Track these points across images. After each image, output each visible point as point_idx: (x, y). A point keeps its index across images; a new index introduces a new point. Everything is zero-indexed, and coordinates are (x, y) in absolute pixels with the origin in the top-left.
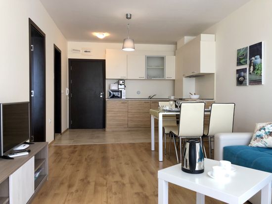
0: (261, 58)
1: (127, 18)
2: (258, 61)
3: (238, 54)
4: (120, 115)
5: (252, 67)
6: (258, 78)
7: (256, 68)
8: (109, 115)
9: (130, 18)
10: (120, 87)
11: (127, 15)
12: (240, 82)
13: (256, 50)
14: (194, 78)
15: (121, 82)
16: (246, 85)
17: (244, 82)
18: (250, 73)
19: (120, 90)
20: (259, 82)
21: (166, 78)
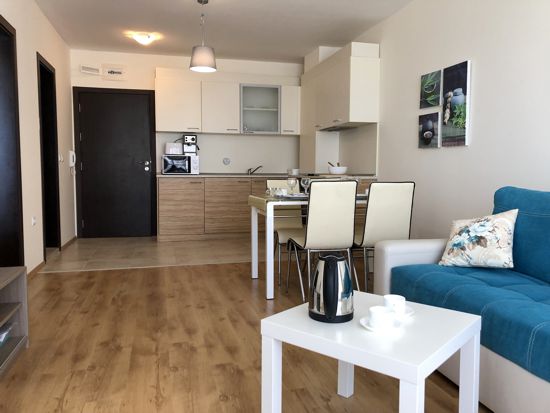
0: (465, 92)
1: (199, 1)
2: (460, 98)
3: (422, 85)
4: (188, 207)
5: (448, 111)
6: (458, 132)
7: (456, 113)
8: (163, 208)
9: (207, 2)
10: (187, 148)
12: (426, 141)
13: (456, 77)
14: (338, 133)
16: (436, 146)
17: (433, 141)
18: (444, 124)
19: (187, 155)
20: (458, 140)
21: (282, 133)
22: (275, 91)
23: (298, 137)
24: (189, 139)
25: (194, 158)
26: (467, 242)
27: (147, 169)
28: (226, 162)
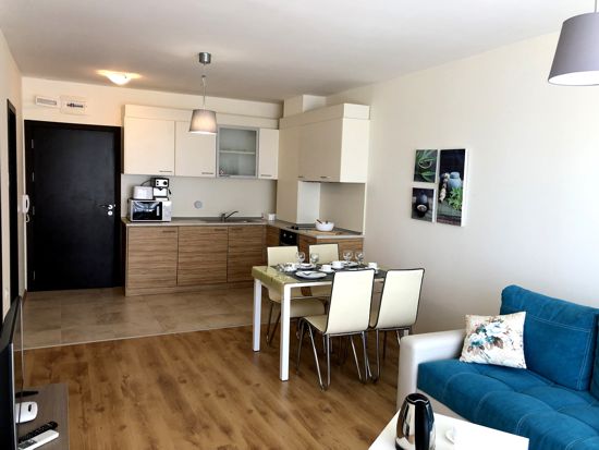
0: (462, 177)
2: (456, 182)
3: (417, 159)
4: (160, 258)
5: (444, 190)
6: (454, 213)
7: (453, 196)
10: (157, 192)
11: (201, 55)
12: (419, 213)
13: (453, 160)
14: (320, 184)
16: (430, 220)
17: (427, 215)
18: (440, 201)
19: (158, 200)
20: (456, 220)
21: (260, 177)
22: (253, 134)
23: (276, 181)
24: (161, 183)
25: (166, 204)
26: (485, 342)
27: (110, 213)
28: (197, 205)
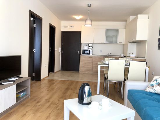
1: (88, 6)
4: (88, 64)
8: (81, 64)
9: (90, 7)
10: (89, 48)
11: (88, 5)
14: (136, 43)
15: (90, 45)
19: (89, 49)
21: (119, 43)
23: (124, 44)
25: (91, 50)
26: (155, 84)
28: (101, 51)
